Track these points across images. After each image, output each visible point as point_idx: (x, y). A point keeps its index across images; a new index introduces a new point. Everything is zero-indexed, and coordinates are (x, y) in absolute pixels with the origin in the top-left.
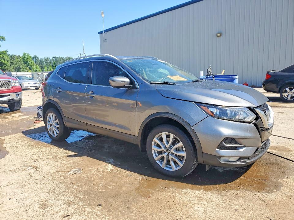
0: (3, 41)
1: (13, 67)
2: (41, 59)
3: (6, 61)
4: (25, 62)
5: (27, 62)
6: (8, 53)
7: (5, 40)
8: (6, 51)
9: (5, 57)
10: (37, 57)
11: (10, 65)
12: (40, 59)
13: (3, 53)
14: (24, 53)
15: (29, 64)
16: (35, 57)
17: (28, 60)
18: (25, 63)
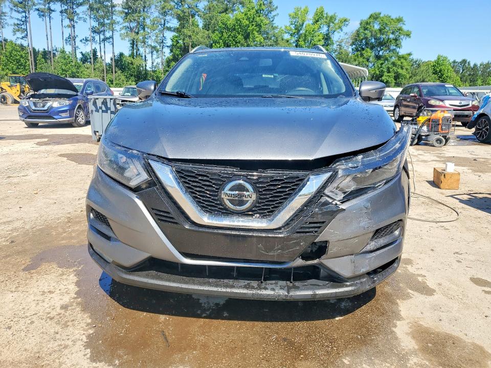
0: (407, 38)
1: (415, 79)
2: (475, 65)
3: (404, 70)
4: (437, 71)
5: (440, 71)
6: (411, 57)
7: (410, 37)
8: (410, 54)
9: (405, 63)
10: (468, 61)
11: (410, 77)
12: (472, 65)
13: (403, 57)
14: (439, 56)
15: (442, 75)
16: (464, 61)
17: (443, 67)
18: (435, 73)
